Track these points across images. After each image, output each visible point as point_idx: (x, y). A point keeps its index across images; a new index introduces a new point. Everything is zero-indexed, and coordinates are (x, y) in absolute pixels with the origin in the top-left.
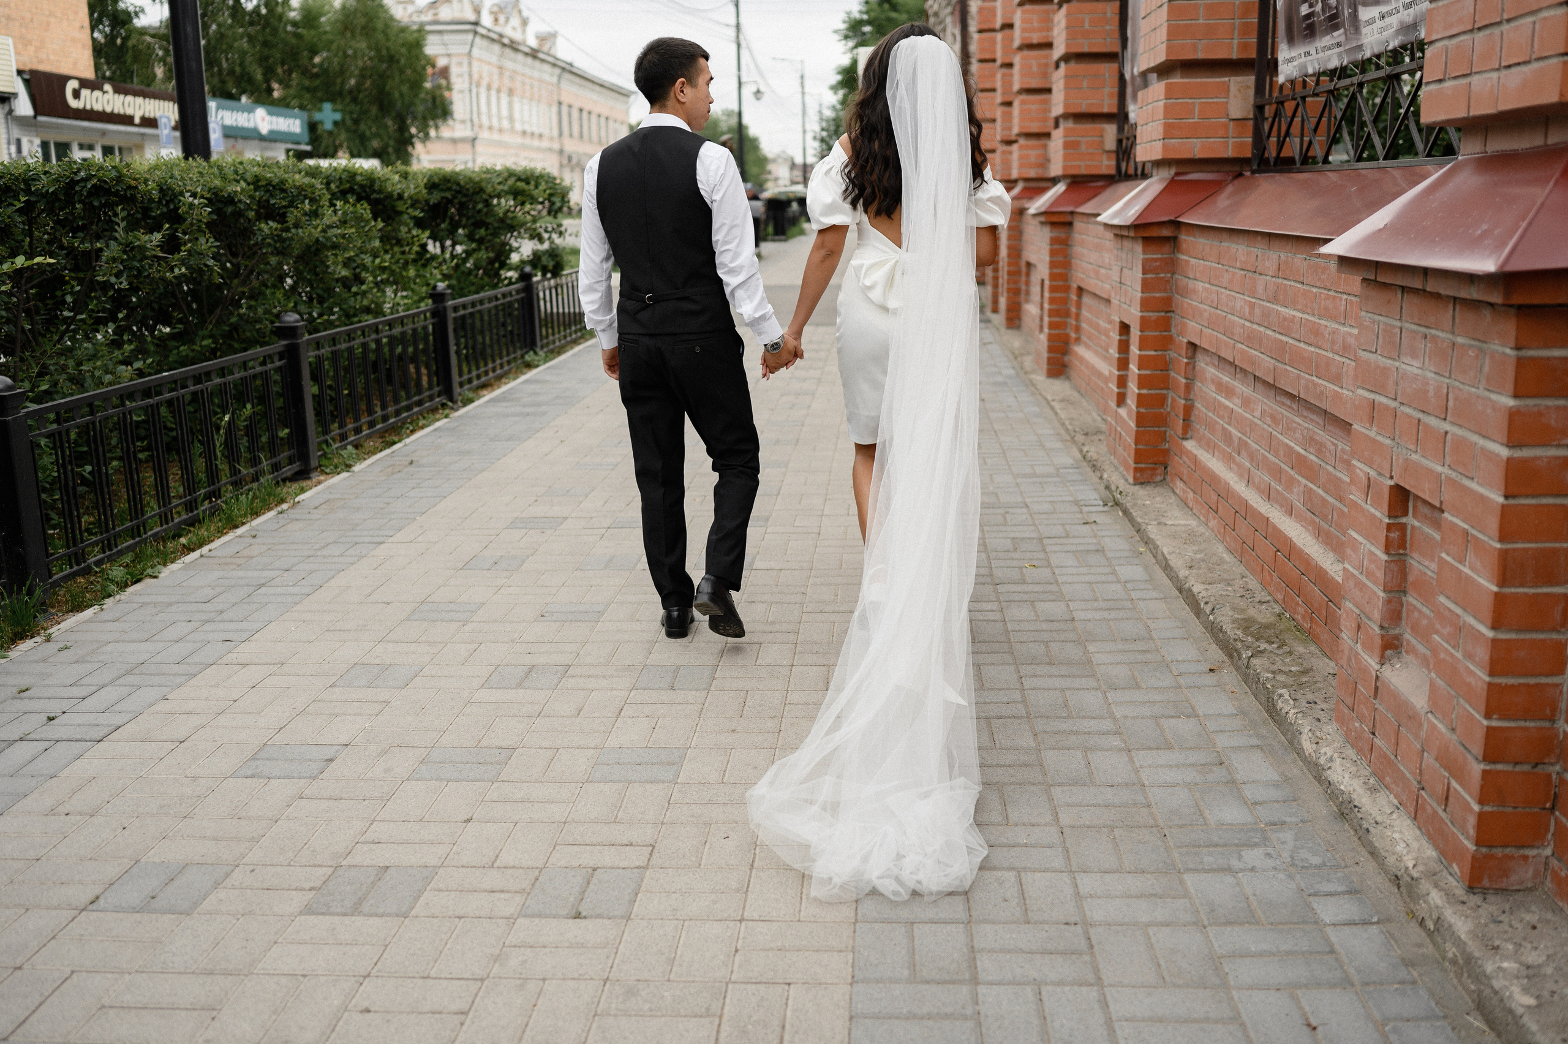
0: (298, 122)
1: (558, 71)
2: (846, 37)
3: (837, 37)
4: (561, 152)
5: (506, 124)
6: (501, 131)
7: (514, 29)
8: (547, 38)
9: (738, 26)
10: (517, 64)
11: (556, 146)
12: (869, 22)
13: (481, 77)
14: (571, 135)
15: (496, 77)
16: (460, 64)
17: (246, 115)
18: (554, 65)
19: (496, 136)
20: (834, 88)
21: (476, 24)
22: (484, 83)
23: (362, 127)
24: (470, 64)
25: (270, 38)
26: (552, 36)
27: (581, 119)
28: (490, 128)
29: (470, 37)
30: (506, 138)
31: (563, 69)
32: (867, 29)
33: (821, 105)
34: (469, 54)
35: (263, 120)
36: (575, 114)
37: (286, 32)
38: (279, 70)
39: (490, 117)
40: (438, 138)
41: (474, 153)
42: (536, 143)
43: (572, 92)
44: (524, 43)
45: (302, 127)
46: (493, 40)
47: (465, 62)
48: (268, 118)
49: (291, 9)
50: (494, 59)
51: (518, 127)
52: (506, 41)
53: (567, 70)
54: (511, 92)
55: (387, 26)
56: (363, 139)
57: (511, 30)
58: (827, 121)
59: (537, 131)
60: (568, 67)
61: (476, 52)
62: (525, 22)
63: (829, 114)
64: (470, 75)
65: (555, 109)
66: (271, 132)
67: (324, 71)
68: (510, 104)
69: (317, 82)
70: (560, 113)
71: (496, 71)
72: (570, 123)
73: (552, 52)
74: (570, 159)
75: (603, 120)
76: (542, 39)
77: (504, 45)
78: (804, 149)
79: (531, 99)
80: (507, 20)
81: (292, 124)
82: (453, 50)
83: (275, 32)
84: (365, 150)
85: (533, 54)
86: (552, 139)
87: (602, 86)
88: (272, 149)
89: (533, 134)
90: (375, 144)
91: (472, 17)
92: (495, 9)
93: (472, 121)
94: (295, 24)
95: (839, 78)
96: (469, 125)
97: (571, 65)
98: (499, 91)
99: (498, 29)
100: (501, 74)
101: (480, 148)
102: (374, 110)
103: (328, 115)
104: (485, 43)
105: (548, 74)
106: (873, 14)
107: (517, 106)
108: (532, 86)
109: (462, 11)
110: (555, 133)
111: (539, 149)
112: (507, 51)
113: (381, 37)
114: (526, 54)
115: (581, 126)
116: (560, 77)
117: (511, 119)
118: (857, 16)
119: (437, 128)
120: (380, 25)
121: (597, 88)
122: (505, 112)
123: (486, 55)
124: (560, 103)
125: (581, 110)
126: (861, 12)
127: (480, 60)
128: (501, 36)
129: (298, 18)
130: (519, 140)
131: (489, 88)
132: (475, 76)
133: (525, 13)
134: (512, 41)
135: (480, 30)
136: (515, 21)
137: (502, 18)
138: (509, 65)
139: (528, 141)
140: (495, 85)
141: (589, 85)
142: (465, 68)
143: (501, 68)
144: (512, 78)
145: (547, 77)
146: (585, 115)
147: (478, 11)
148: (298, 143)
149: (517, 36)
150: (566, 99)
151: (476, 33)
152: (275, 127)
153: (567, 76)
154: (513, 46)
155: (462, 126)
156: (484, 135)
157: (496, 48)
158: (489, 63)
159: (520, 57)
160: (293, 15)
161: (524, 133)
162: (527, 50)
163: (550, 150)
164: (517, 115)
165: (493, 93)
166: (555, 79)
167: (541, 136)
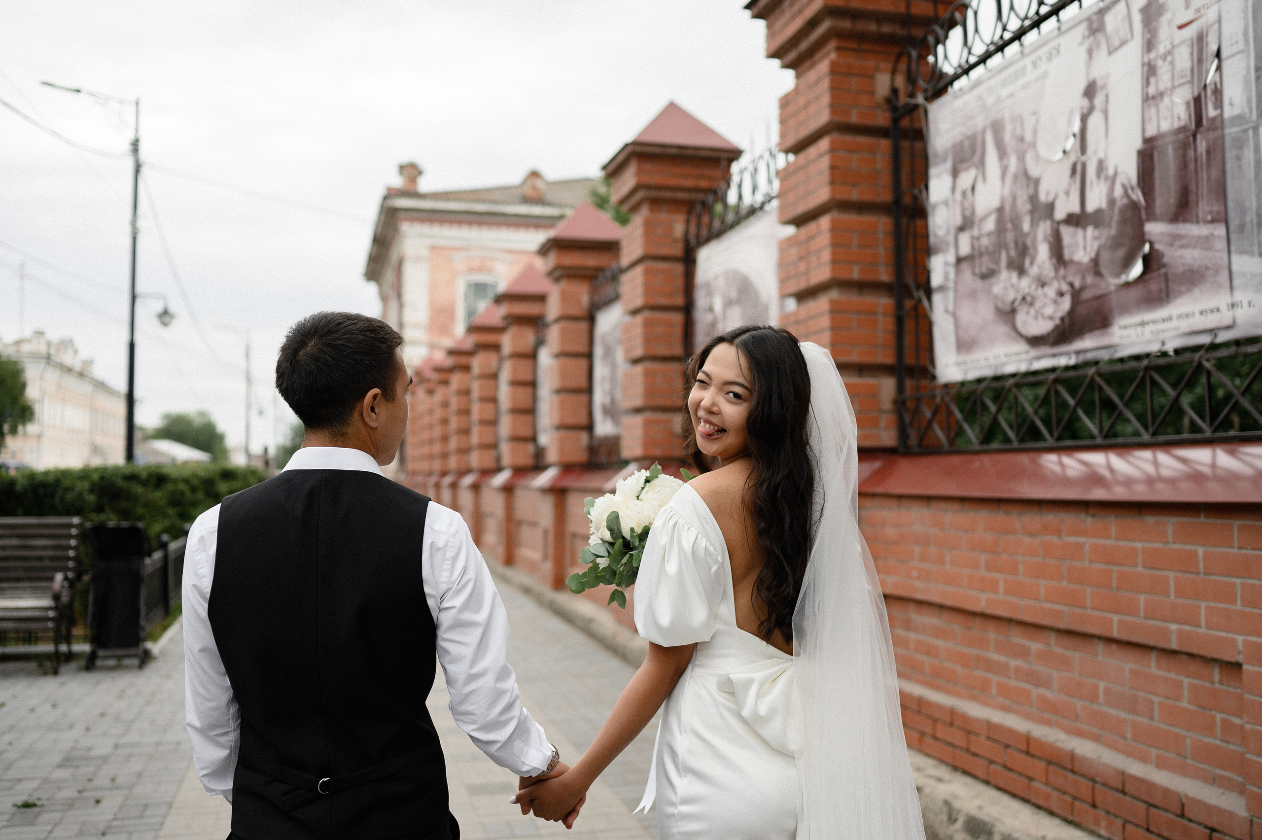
1: (94, 386)
6: (56, 429)
7: (69, 357)
8: (89, 363)
10: (71, 382)
11: (88, 437)
14: (97, 430)
18: (91, 382)
21: (48, 355)
29: (44, 364)
30: (59, 434)
31: (96, 384)
34: (41, 376)
39: (49, 419)
40: (24, 434)
42: (76, 436)
43: (101, 400)
44: (75, 367)
46: (57, 367)
50: (56, 380)
51: (67, 425)
52: (65, 366)
53: (99, 385)
54: (64, 400)
57: (67, 358)
59: (77, 427)
61: (46, 376)
62: (75, 353)
64: (41, 389)
65: (89, 412)
68: (62, 411)
70: (91, 414)
71: (56, 386)
72: (97, 421)
73: (90, 373)
76: (85, 363)
77: (64, 370)
79: (76, 405)
80: (65, 352)
85: (81, 375)
86: (86, 433)
89: (74, 431)
91: (45, 351)
92: (59, 345)
99: (59, 358)
100: (58, 390)
101: (43, 442)
104: (53, 369)
105: (85, 388)
107: (66, 411)
108: (77, 397)
109: (39, 346)
110: (88, 428)
112: (65, 374)
114: (76, 375)
116: (94, 389)
117: (63, 420)
122: (59, 415)
123: (52, 375)
124: (93, 408)
127: (49, 380)
128: (62, 363)
132: (44, 389)
133: (76, 346)
134: (68, 367)
135: (51, 360)
136: (70, 352)
137: (62, 351)
138: (65, 383)
142: (38, 384)
143: (61, 385)
144: (65, 392)
145: (87, 391)
147: (49, 348)
149: (71, 362)
150: (96, 405)
151: (47, 361)
153: (98, 389)
154: (69, 370)
156: (47, 432)
157: (59, 372)
158: (53, 383)
159: (72, 377)
161: (70, 429)
162: (77, 372)
163: (84, 440)
164: (66, 416)
165: (53, 402)
166: (91, 392)
167: (79, 431)
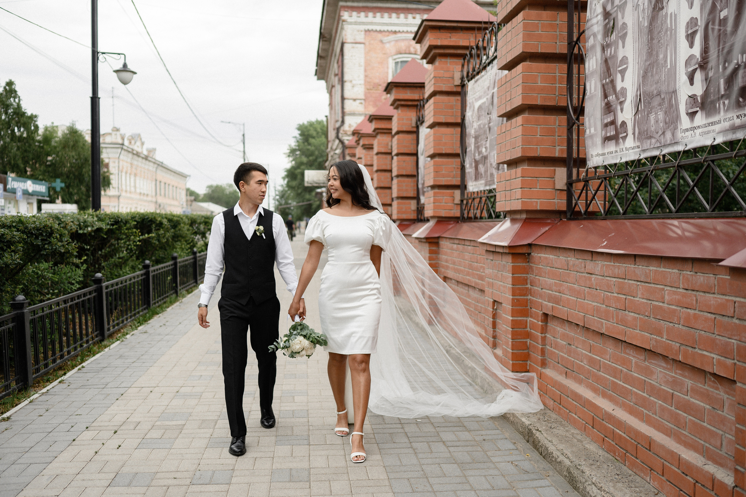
0: (44, 187)
1: (156, 166)
2: (289, 156)
3: (285, 156)
4: (156, 202)
5: (133, 189)
6: (130, 192)
7: (138, 147)
8: (152, 151)
9: (244, 152)
10: (139, 162)
11: (154, 200)
12: (300, 150)
13: (123, 167)
14: (161, 195)
15: (129, 168)
16: (114, 162)
17: (23, 183)
18: (154, 163)
19: (128, 195)
20: (284, 178)
21: (123, 144)
22: (124, 170)
23: (71, 190)
24: (119, 162)
25: (28, 149)
26: (154, 150)
27: (165, 188)
28: (126, 191)
29: (119, 150)
30: (133, 196)
31: (158, 165)
32: (298, 153)
33: (275, 184)
34: (119, 158)
35: (30, 186)
36: (163, 184)
37: (36, 146)
38: (31, 163)
39: (126, 186)
40: (105, 195)
41: (119, 203)
42: (145, 198)
43: (162, 175)
44: (142, 153)
45: (46, 189)
46: (129, 152)
47: (117, 161)
48: (32, 185)
49: (38, 135)
50: (129, 160)
51: (138, 191)
52: (135, 152)
53: (161, 165)
54: (135, 175)
55: (84, 145)
56: (71, 195)
57: (137, 147)
58: (279, 191)
59: (146, 192)
60: (161, 164)
61: (122, 157)
62: (143, 144)
63: (280, 188)
64: (119, 167)
65: (154, 183)
66: (33, 191)
67: (53, 164)
68: (135, 180)
69: (50, 169)
70: (156, 185)
71: (129, 165)
72: (160, 189)
73: (154, 157)
74: (160, 206)
75: (174, 188)
76: (149, 151)
77: (134, 154)
78: (269, 204)
79: (144, 178)
80: (135, 143)
81: (41, 188)
82: (111, 156)
83: (30, 145)
84: (71, 199)
85: (146, 158)
86: (152, 197)
87: (175, 172)
88: (31, 199)
89: (144, 194)
90: (76, 198)
91: (120, 141)
92: (130, 138)
93: (118, 188)
94: (39, 142)
95: (286, 173)
96: (117, 189)
97: (162, 163)
98: (130, 174)
99: (131, 147)
100: (132, 167)
101: (121, 200)
102: (76, 182)
103: (59, 184)
104: (126, 153)
105: (151, 167)
106: (301, 147)
107: (138, 181)
108: (144, 172)
109: (116, 138)
110: (154, 194)
111: (146, 201)
112: (135, 157)
113: (80, 149)
114: (143, 158)
115: (165, 191)
116: (157, 168)
117: (135, 187)
118: (294, 147)
119: (105, 190)
120: (81, 144)
121: (173, 173)
122: (132, 184)
123: (125, 158)
124: (156, 180)
125: (165, 183)
126: (295, 146)
127: (123, 161)
128: (133, 150)
129: (41, 139)
130: (138, 197)
131: (126, 173)
132: (121, 167)
133: (143, 140)
134: (137, 152)
135: (125, 148)
136: (139, 143)
137: (133, 142)
138: (135, 163)
139: (142, 197)
140: (129, 172)
141: (169, 172)
142: (117, 164)
143: (131, 164)
144: (136, 169)
145: (151, 168)
146: (167, 185)
147: (123, 139)
148: (44, 196)
149: (139, 150)
150: (159, 179)
151: (122, 148)
152: (35, 189)
153: (160, 168)
154: (138, 155)
155: (114, 190)
156: (124, 194)
157: (130, 155)
158: (127, 162)
159: (140, 159)
160: (39, 138)
161: (140, 194)
162: (143, 156)
163: (152, 201)
164: (137, 185)
165: (128, 175)
166: (154, 170)
167: (147, 195)
